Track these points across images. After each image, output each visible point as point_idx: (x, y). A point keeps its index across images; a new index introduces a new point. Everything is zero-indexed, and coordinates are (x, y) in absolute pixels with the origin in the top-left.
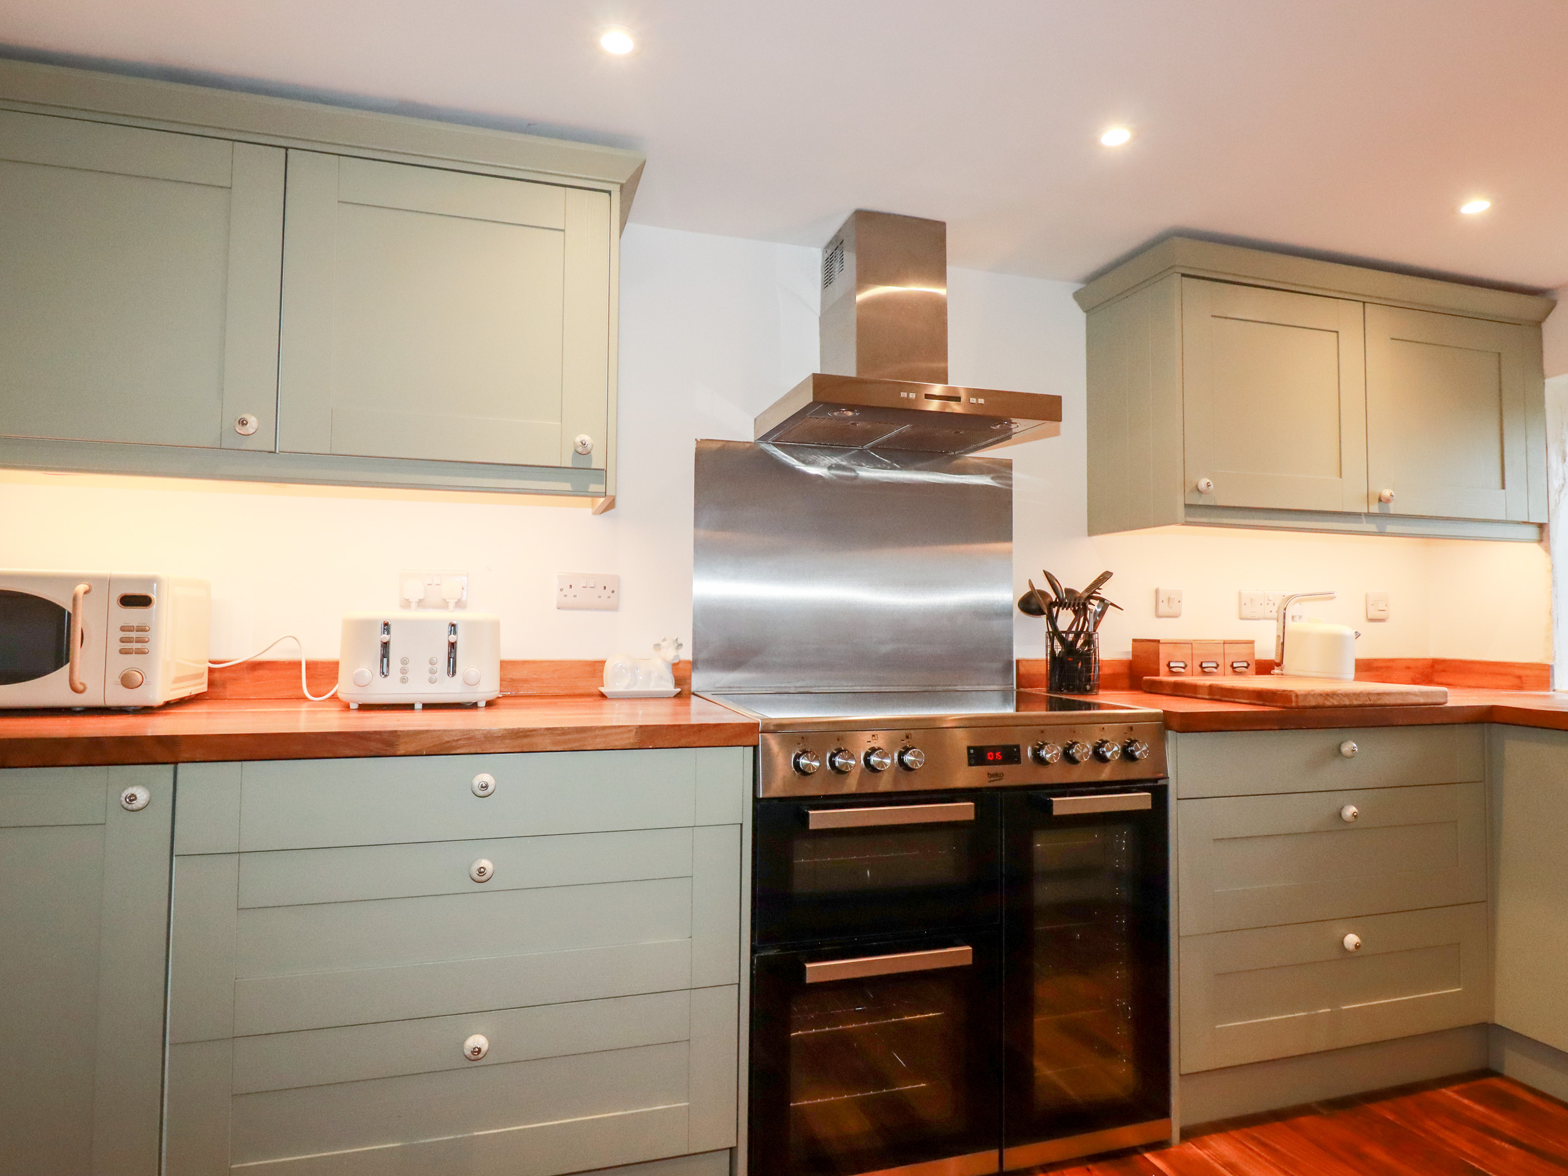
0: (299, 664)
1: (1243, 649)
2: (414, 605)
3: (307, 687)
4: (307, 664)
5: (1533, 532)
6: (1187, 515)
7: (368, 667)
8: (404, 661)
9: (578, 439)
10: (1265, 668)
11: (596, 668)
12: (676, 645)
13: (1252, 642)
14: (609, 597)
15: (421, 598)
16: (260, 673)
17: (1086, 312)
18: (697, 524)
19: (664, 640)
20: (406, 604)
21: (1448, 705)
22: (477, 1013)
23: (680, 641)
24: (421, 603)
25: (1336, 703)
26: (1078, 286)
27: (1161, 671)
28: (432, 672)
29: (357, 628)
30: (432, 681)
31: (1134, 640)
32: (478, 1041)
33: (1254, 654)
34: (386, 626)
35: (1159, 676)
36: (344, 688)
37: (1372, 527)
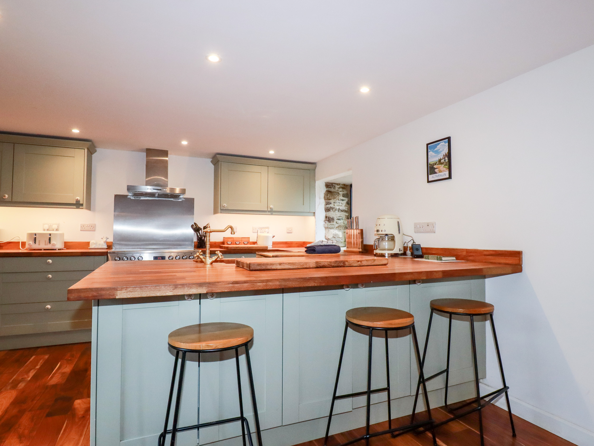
0: (19, 242)
1: (246, 239)
2: (46, 230)
3: (21, 247)
4: (22, 242)
5: (313, 214)
6: (221, 211)
7: (31, 243)
8: (39, 241)
9: (76, 198)
10: (254, 243)
11: (88, 243)
12: (106, 238)
13: (249, 238)
14: (93, 228)
15: (48, 228)
16: (11, 244)
17: (214, 165)
18: (115, 211)
19: (104, 237)
20: (44, 230)
21: (268, 249)
22: (48, 302)
23: (108, 237)
24: (48, 230)
25: (239, 249)
26: (211, 160)
27: (225, 244)
28: (45, 243)
29: (30, 235)
30: (45, 245)
31: (224, 237)
32: (49, 307)
33: (249, 240)
34: (36, 235)
35: (224, 245)
36: (27, 246)
37: (270, 213)
